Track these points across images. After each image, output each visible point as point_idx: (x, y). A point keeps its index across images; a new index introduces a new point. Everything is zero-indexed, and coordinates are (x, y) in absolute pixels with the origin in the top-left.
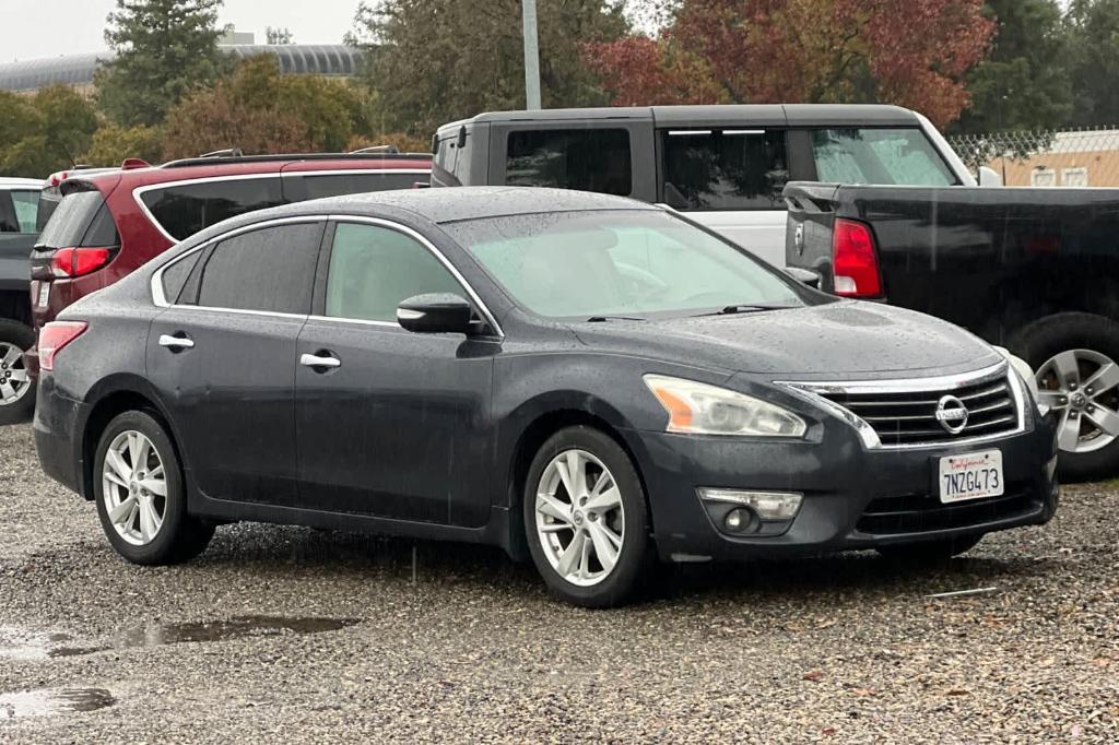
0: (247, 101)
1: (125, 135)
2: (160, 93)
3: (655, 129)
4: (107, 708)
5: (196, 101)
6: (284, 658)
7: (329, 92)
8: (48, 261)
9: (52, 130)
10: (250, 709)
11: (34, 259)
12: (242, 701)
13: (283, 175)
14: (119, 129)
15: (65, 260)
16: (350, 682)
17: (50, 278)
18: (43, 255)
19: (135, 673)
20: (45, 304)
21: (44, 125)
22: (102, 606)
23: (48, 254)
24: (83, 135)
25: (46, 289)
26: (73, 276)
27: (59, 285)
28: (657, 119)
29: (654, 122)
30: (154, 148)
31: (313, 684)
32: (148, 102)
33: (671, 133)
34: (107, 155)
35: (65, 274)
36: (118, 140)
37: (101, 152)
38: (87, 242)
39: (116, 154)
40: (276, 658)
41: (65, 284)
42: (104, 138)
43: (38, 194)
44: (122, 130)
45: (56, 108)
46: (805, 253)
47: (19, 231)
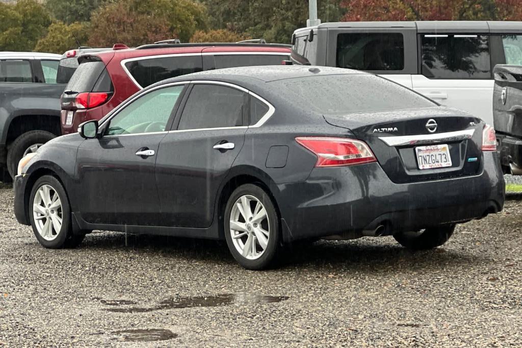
0: (136, 8)
1: (67, 27)
2: (81, 4)
3: (417, 34)
4: (173, 339)
5: (107, 9)
6: (258, 316)
7: (183, 5)
8: (73, 100)
9: (24, 25)
10: (251, 341)
11: (63, 98)
12: (245, 337)
13: (203, 54)
14: (64, 24)
15: (83, 99)
16: (298, 329)
17: (74, 109)
18: (70, 96)
19: (180, 321)
20: (70, 123)
21: (21, 21)
22: (145, 287)
23: (74, 96)
24: (42, 27)
25: (70, 115)
26: (87, 108)
27: (78, 113)
28: (418, 28)
29: (417, 30)
30: (83, 35)
31: (279, 329)
32: (75, 9)
33: (426, 36)
34: (57, 38)
35: (83, 107)
36: (63, 31)
37: (54, 37)
38: (95, 89)
39: (62, 38)
40: (253, 316)
41: (83, 112)
42: (55, 29)
43: (58, 62)
44: (66, 25)
45: (27, 12)
46: (506, 104)
47: (45, 82)
